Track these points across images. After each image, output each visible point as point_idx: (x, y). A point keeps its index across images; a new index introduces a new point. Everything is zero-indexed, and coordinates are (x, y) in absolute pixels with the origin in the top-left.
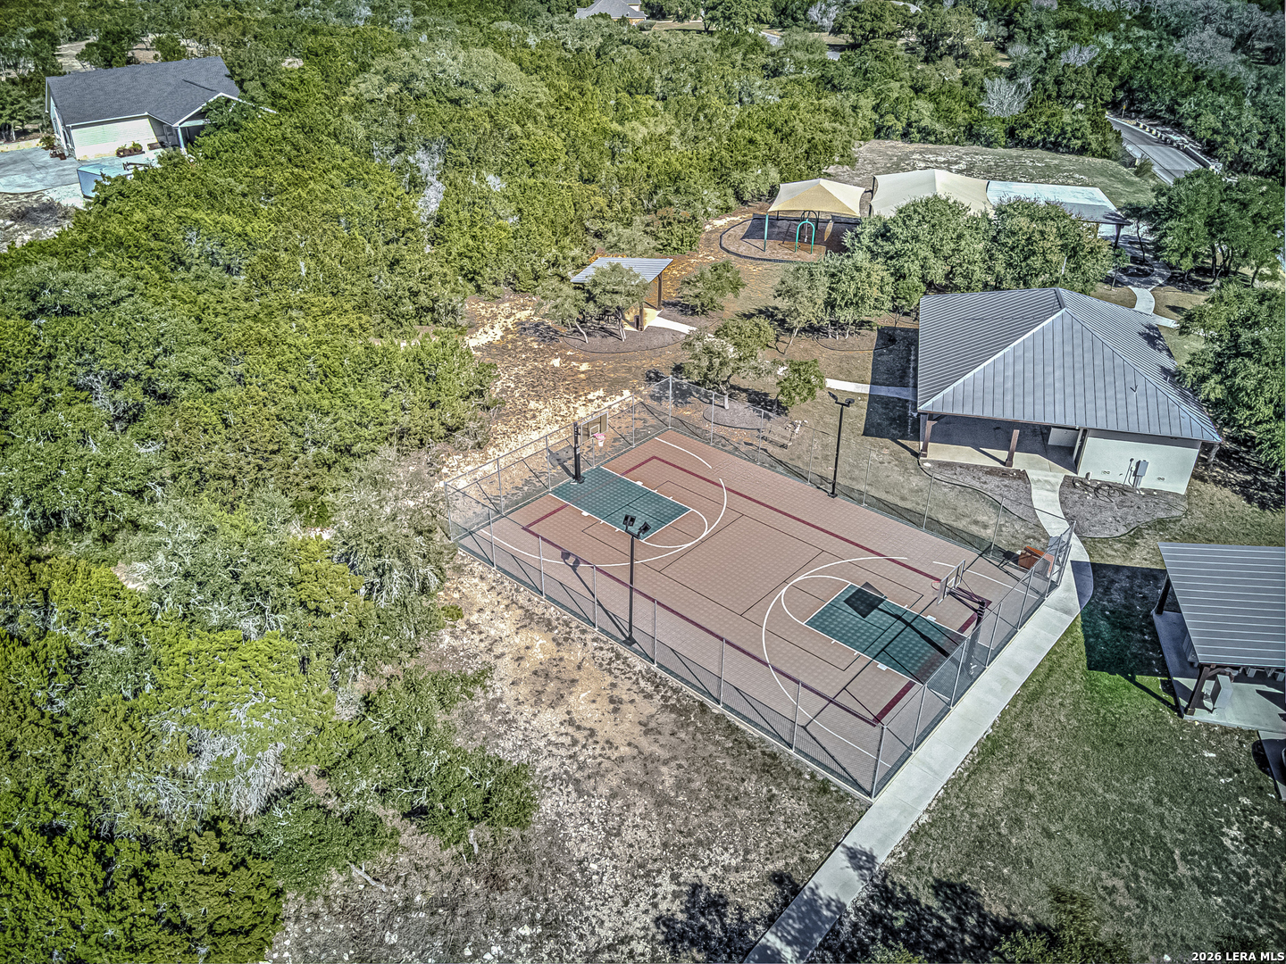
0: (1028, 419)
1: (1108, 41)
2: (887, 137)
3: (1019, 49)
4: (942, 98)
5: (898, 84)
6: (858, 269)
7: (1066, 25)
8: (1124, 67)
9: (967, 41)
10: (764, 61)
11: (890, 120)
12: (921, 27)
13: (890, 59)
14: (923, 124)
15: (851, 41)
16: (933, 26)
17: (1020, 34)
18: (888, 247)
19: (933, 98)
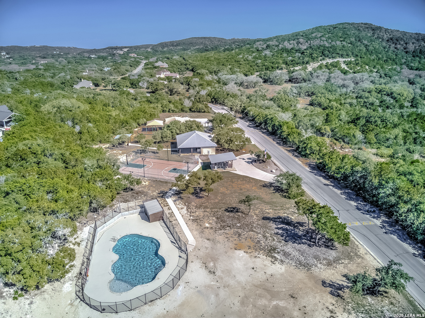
0: (193, 147)
1: (209, 88)
2: (165, 112)
3: (191, 91)
4: (175, 104)
5: (165, 101)
6: (165, 131)
7: (201, 85)
8: (213, 94)
9: (179, 90)
10: (132, 97)
11: (165, 109)
12: (168, 87)
13: (162, 95)
14: (172, 109)
15: (152, 91)
16: (171, 87)
17: (191, 88)
18: (169, 128)
19: (173, 104)
